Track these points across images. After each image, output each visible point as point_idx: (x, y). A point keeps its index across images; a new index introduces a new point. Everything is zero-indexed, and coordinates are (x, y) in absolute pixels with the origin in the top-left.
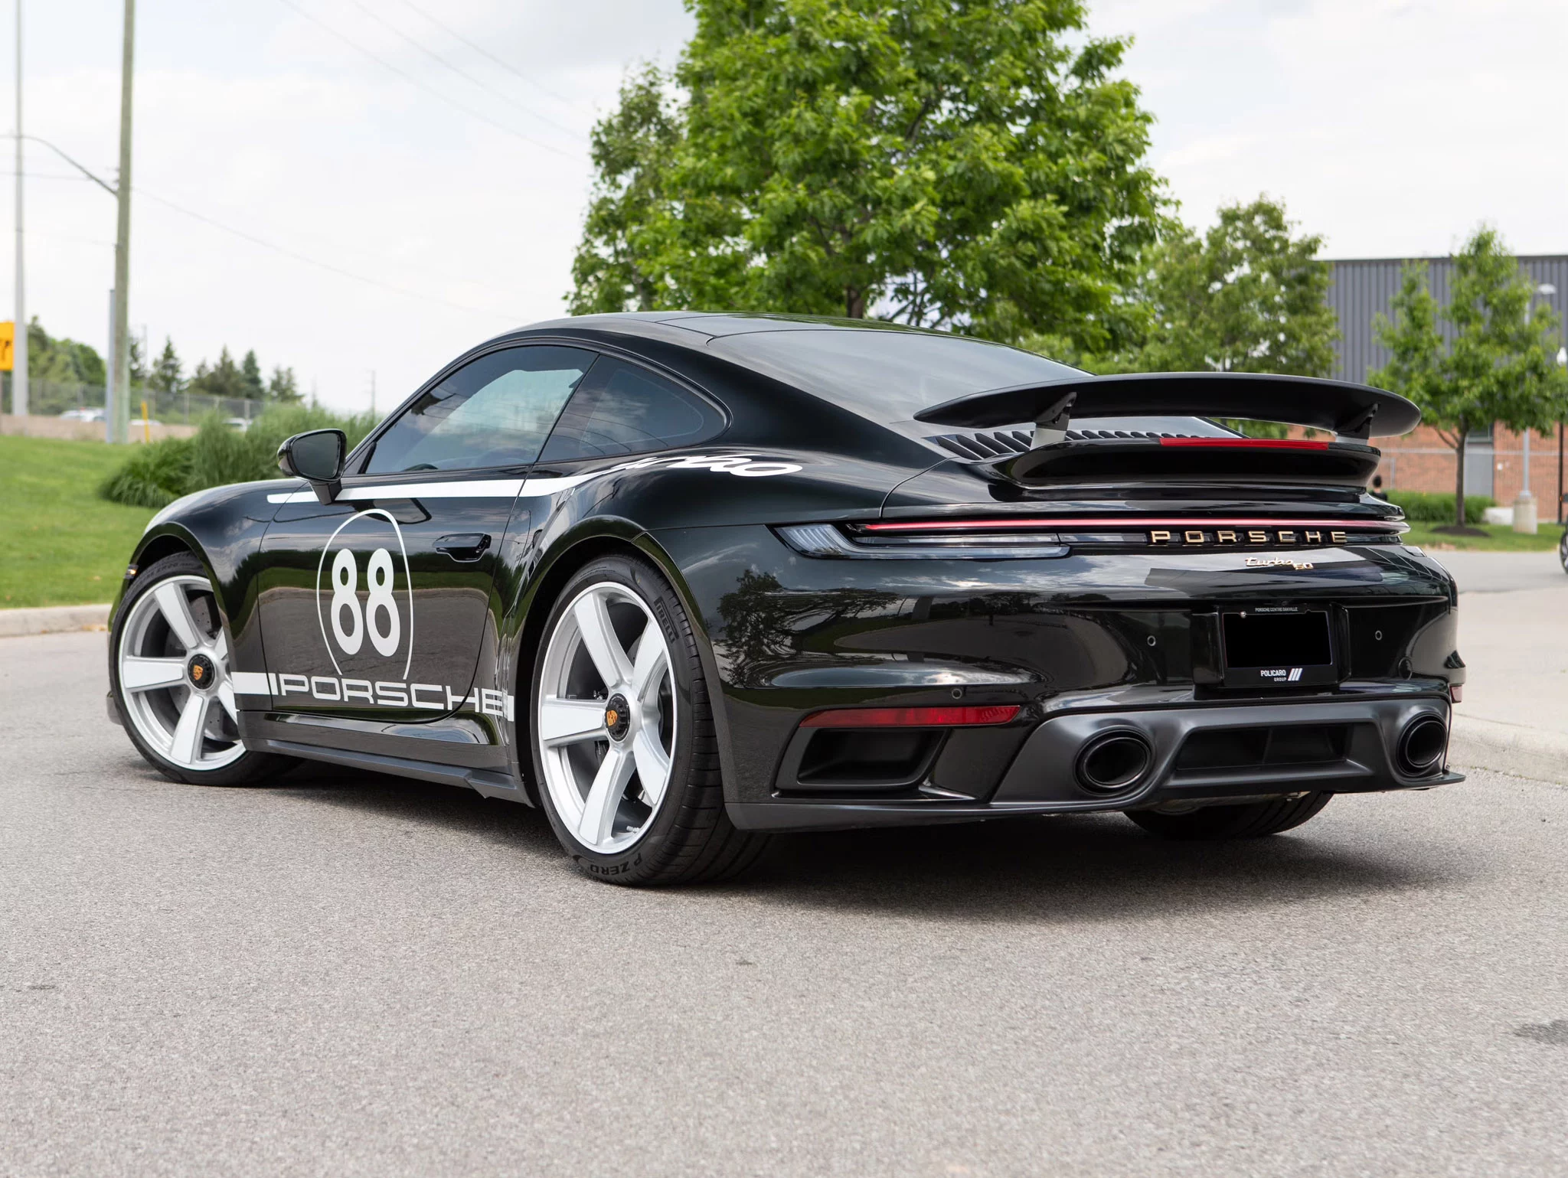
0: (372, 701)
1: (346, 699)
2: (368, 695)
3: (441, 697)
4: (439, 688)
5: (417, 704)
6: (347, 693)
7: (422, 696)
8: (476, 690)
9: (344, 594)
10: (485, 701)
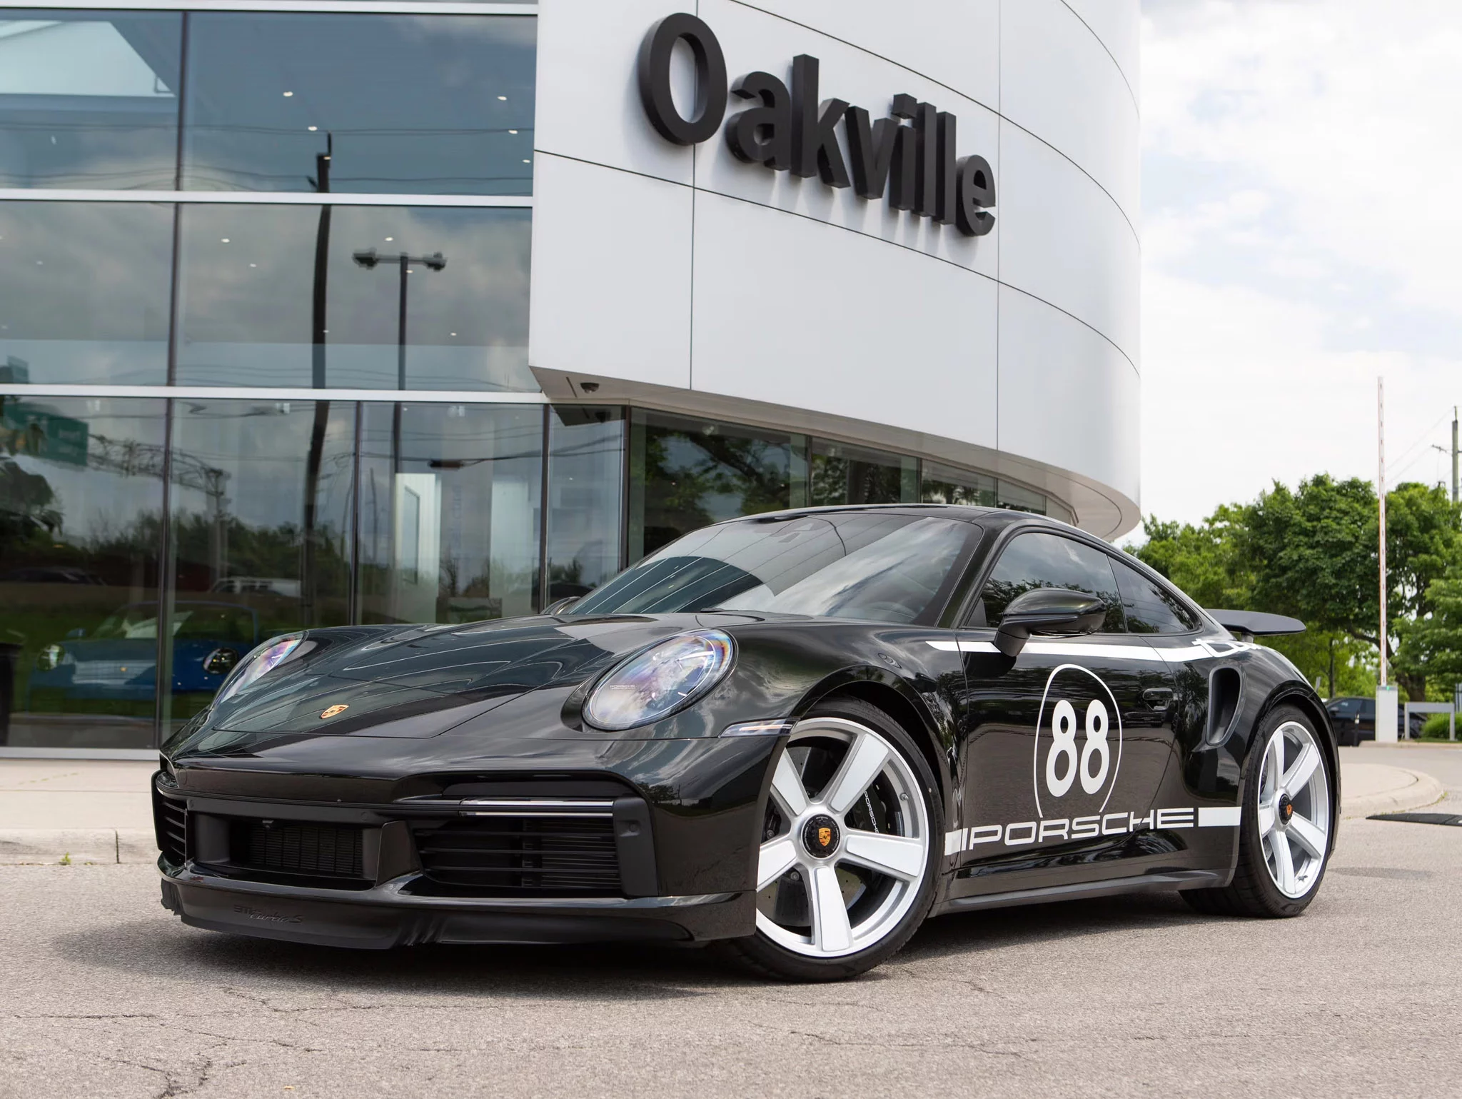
0: (1066, 837)
1: (1040, 840)
2: (1064, 833)
3: (1125, 822)
4: (1125, 815)
5: (1106, 832)
6: (1043, 834)
7: (1111, 824)
8: (1152, 812)
9: (1063, 741)
10: (1160, 819)
